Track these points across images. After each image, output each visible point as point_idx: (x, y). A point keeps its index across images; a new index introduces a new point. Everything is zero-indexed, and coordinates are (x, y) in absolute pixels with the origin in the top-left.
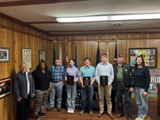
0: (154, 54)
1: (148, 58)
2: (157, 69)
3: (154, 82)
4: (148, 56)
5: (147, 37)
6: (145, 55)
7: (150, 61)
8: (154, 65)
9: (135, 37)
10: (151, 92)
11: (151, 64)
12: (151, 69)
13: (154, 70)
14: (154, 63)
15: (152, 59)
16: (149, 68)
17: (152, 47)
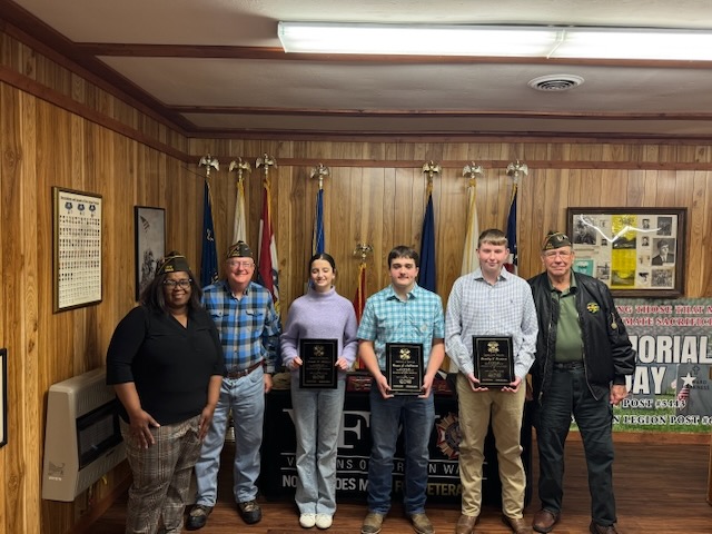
0: (674, 235)
1: (649, 251)
2: (683, 301)
3: (668, 360)
4: (647, 244)
5: (644, 160)
6: (635, 240)
7: (656, 267)
8: (672, 287)
9: (596, 159)
10: (657, 407)
11: (662, 281)
12: (660, 302)
13: (671, 307)
14: (671, 276)
15: (664, 257)
16: (650, 297)
17: (667, 206)
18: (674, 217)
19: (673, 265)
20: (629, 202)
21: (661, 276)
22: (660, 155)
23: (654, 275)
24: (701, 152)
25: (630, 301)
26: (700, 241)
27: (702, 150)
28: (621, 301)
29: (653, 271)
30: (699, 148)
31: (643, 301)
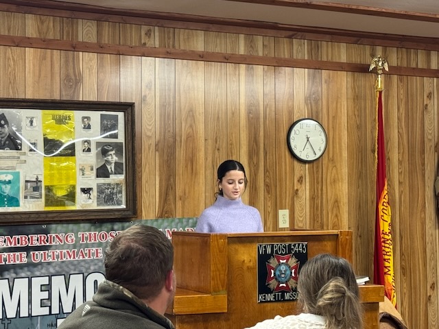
0: (121, 139)
1: (92, 159)
4: (89, 150)
5: (80, 39)
6: (73, 145)
7: (102, 180)
8: (123, 206)
11: (109, 199)
12: (109, 226)
14: (120, 192)
15: (111, 168)
16: (96, 220)
17: (111, 100)
18: (121, 115)
19: (122, 177)
20: (64, 93)
21: (108, 192)
22: (99, 34)
23: (100, 191)
24: (148, 34)
25: (71, 226)
26: (153, 147)
27: (149, 31)
28: (59, 227)
29: (99, 186)
30: (144, 29)
31: (87, 225)
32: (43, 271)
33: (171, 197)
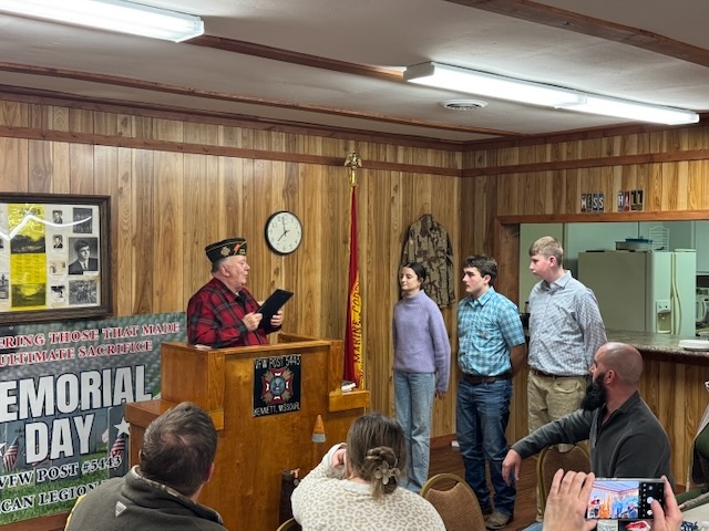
1: (64, 256)
7: (75, 278)
10: (84, 472)
12: (82, 325)
15: (85, 264)
16: (68, 319)
17: (84, 193)
18: (95, 209)
19: (97, 273)
20: (32, 185)
21: (81, 289)
22: (71, 121)
23: (73, 288)
24: (125, 123)
25: (40, 326)
26: (129, 242)
27: (126, 119)
28: (28, 328)
29: (71, 284)
30: (121, 117)
31: (58, 325)
32: (11, 375)
33: (148, 293)
